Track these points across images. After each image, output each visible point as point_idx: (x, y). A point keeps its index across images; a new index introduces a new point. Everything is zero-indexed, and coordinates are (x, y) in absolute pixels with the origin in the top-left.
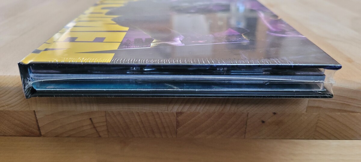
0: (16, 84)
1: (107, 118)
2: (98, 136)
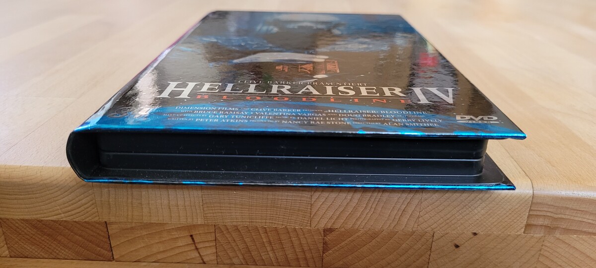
1: (217, 235)
2: (201, 261)
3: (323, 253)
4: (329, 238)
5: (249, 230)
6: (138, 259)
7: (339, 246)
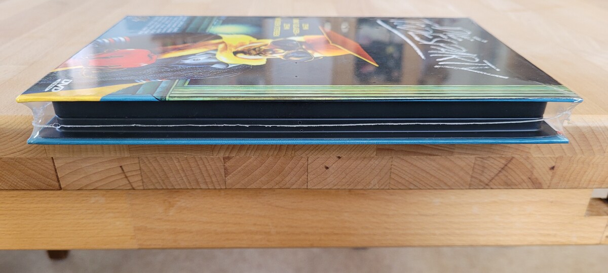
1: (141, 165)
2: (131, 188)
3: (225, 177)
4: (228, 164)
5: (166, 160)
6: (80, 187)
7: (236, 171)
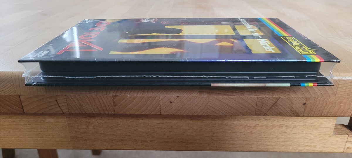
0: (7, 77)
1: (67, 100)
2: (62, 112)
3: (114, 107)
4: (115, 100)
6: (35, 112)
7: (120, 104)
